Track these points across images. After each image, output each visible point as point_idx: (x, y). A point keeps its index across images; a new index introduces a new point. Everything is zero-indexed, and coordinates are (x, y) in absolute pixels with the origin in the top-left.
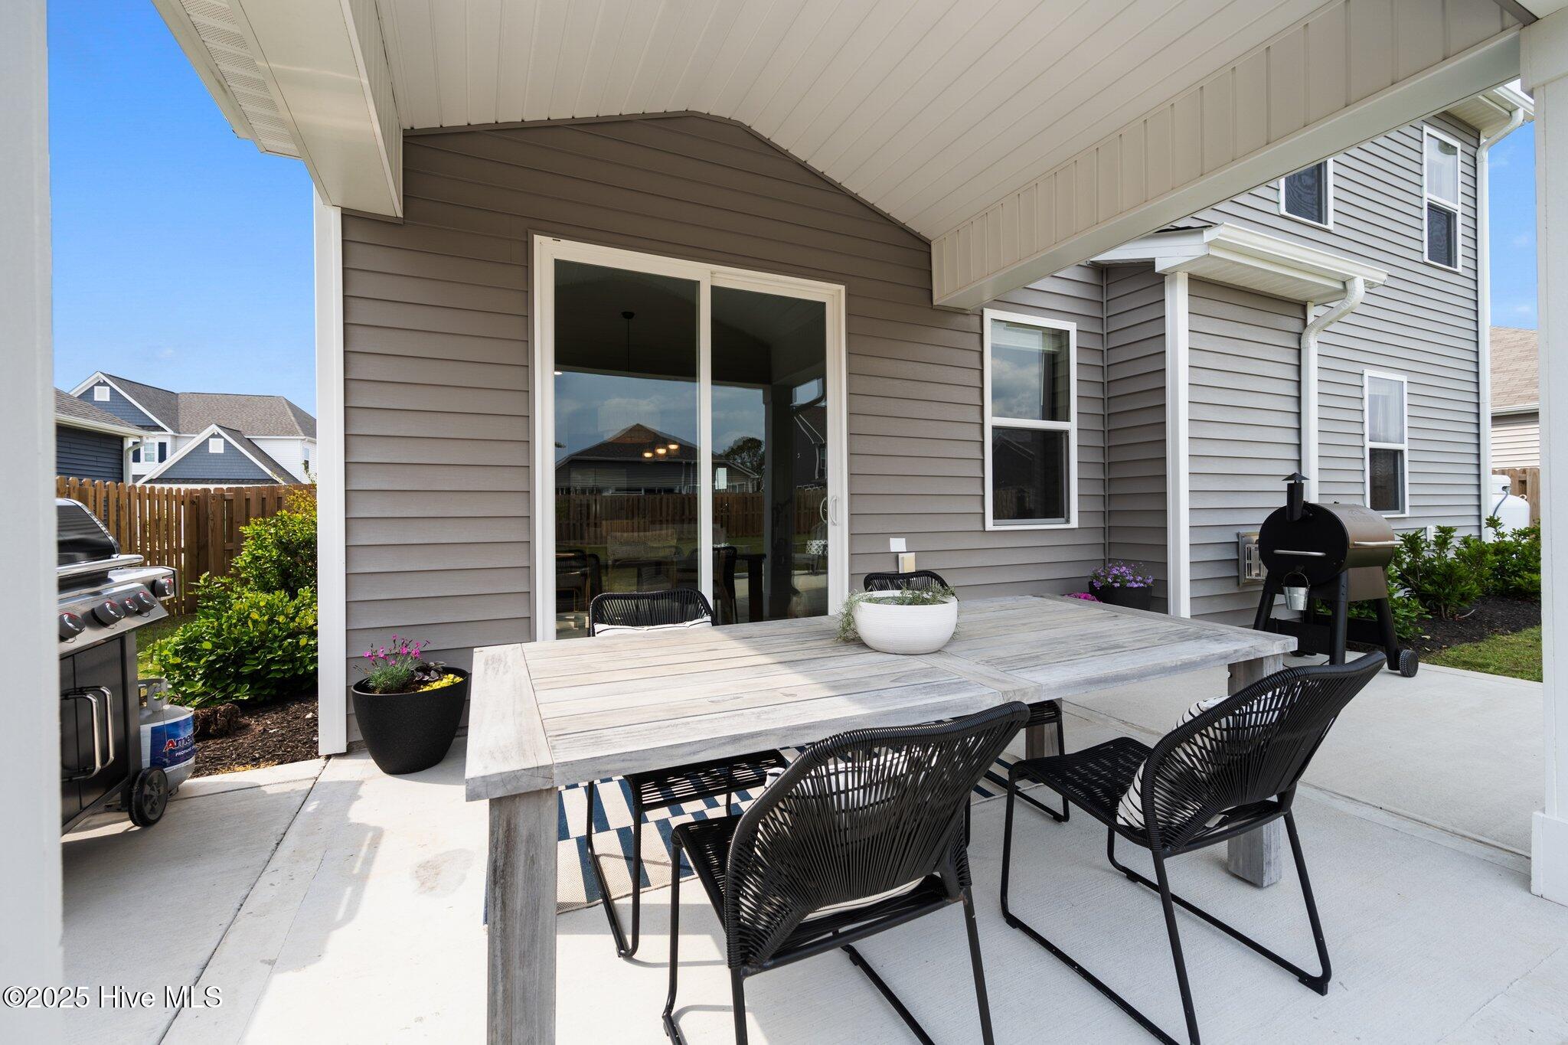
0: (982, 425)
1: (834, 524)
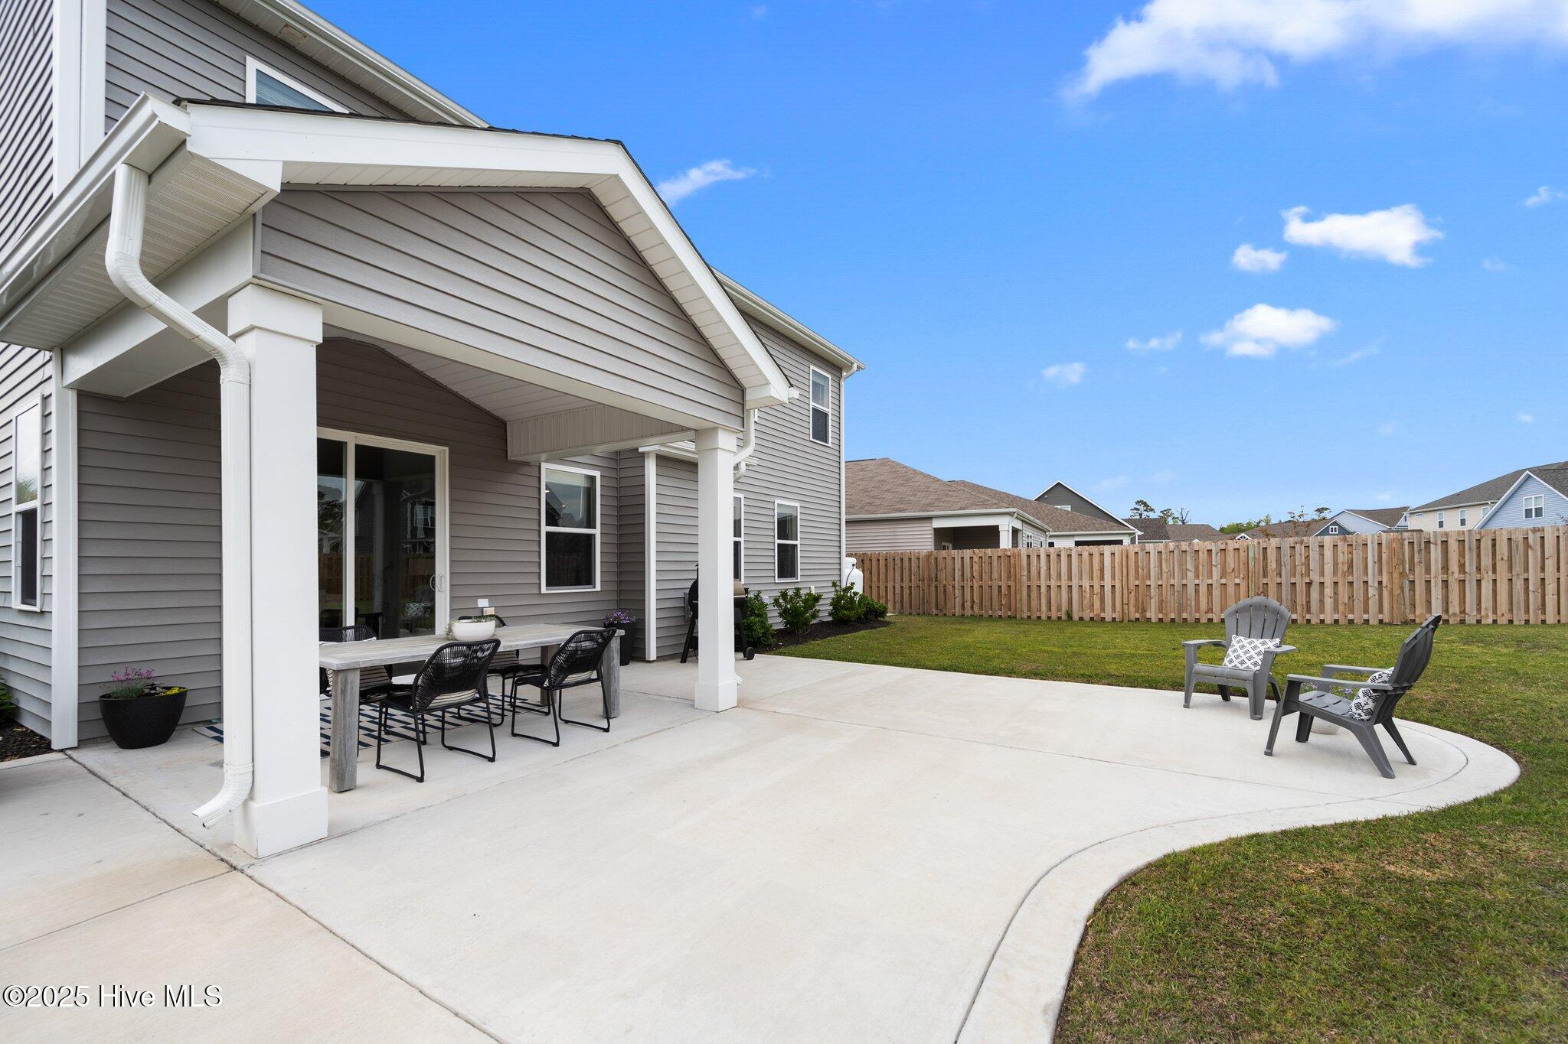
0: (540, 531)
1: (440, 592)
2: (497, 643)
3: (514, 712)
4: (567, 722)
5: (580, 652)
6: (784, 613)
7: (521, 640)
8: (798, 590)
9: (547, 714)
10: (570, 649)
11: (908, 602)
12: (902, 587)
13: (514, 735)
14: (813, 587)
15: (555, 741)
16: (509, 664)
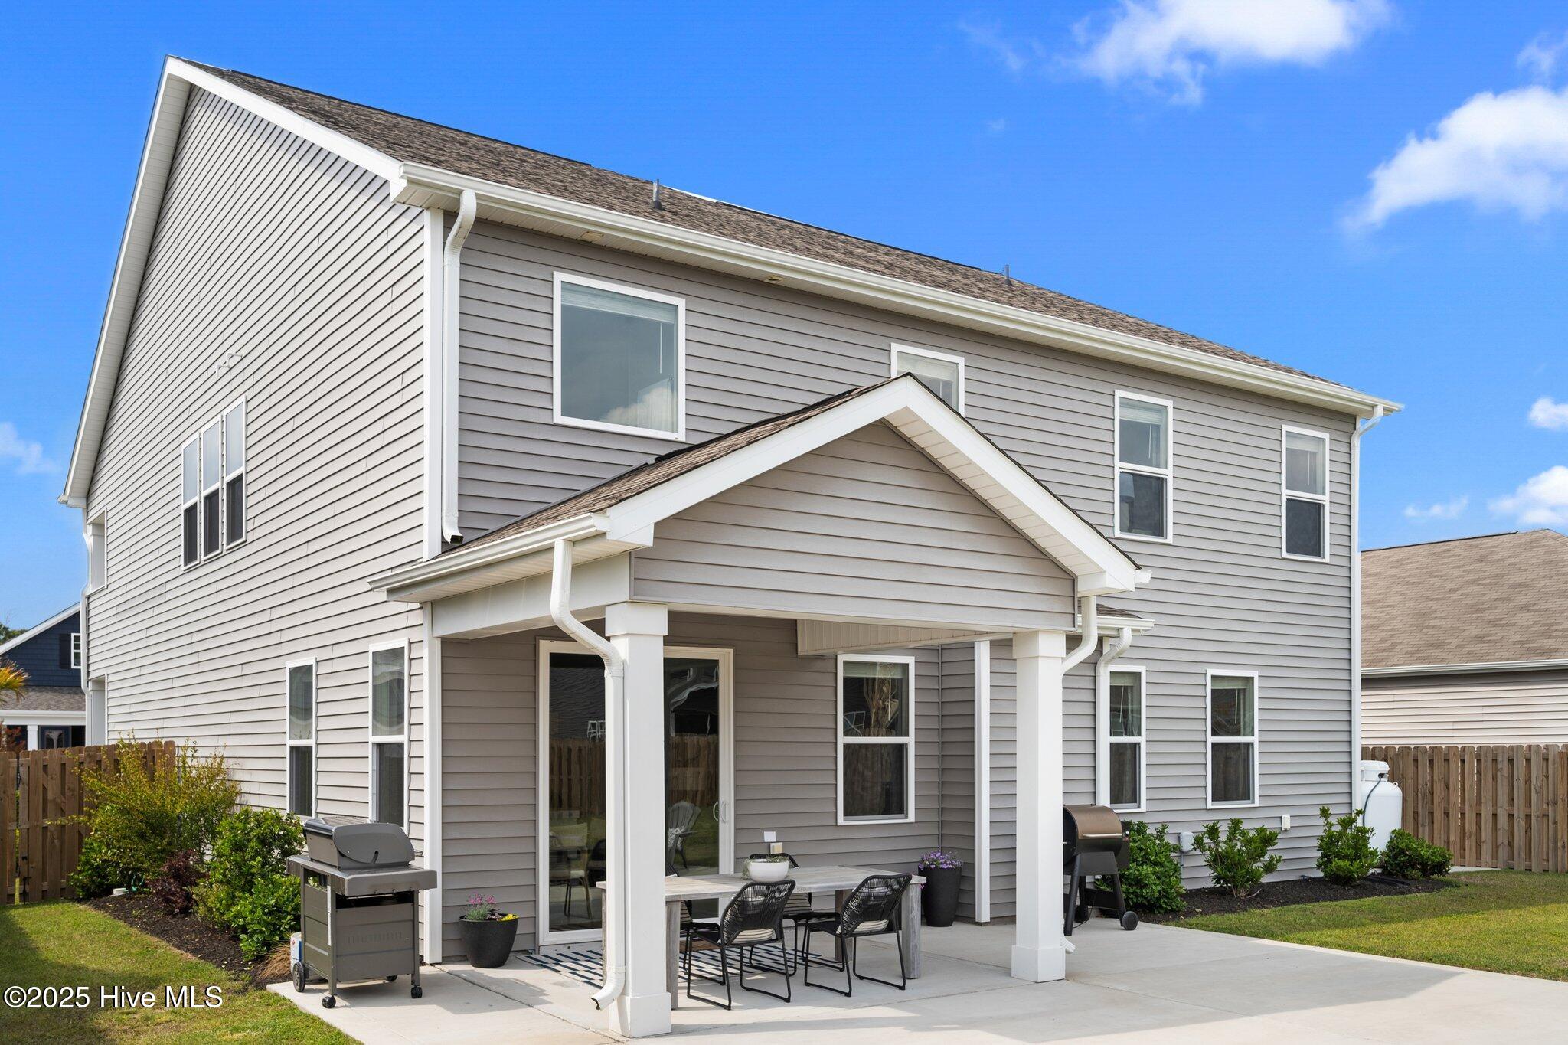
0: (836, 743)
1: (724, 822)
2: (793, 884)
3: (807, 966)
4: (862, 978)
5: (872, 899)
6: (1217, 860)
7: (814, 883)
8: (1236, 823)
9: (841, 970)
10: (862, 894)
11: (1523, 844)
12: (1511, 816)
13: (808, 984)
14: (1286, 817)
15: (847, 991)
16: (801, 910)
